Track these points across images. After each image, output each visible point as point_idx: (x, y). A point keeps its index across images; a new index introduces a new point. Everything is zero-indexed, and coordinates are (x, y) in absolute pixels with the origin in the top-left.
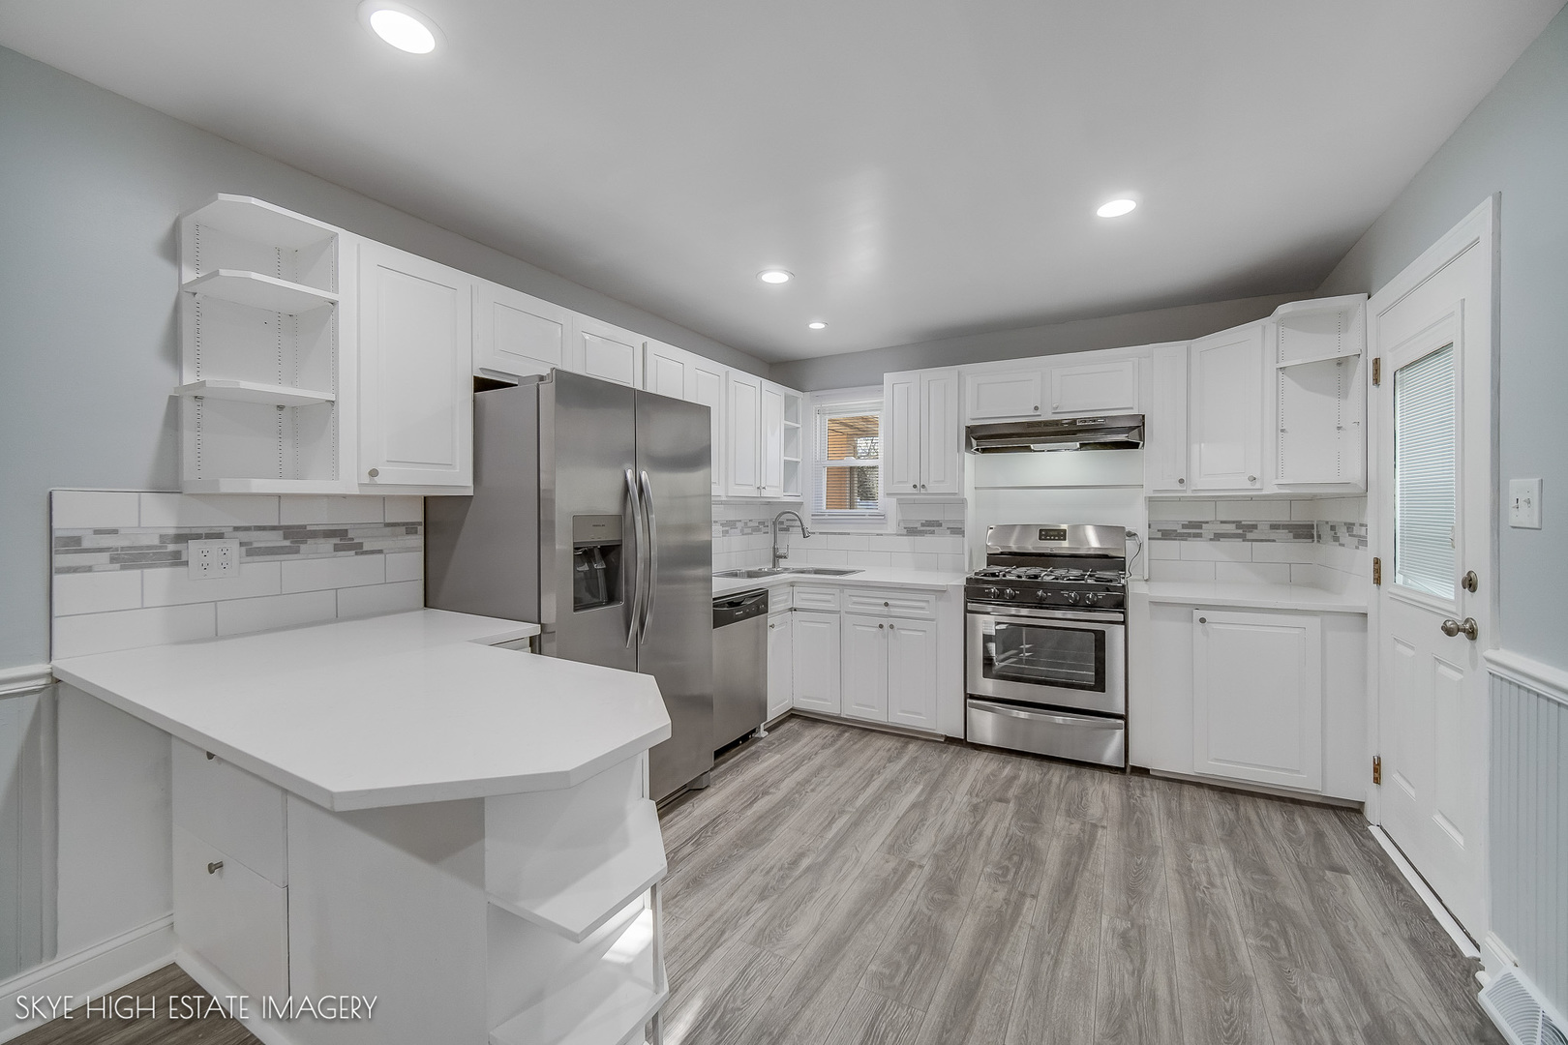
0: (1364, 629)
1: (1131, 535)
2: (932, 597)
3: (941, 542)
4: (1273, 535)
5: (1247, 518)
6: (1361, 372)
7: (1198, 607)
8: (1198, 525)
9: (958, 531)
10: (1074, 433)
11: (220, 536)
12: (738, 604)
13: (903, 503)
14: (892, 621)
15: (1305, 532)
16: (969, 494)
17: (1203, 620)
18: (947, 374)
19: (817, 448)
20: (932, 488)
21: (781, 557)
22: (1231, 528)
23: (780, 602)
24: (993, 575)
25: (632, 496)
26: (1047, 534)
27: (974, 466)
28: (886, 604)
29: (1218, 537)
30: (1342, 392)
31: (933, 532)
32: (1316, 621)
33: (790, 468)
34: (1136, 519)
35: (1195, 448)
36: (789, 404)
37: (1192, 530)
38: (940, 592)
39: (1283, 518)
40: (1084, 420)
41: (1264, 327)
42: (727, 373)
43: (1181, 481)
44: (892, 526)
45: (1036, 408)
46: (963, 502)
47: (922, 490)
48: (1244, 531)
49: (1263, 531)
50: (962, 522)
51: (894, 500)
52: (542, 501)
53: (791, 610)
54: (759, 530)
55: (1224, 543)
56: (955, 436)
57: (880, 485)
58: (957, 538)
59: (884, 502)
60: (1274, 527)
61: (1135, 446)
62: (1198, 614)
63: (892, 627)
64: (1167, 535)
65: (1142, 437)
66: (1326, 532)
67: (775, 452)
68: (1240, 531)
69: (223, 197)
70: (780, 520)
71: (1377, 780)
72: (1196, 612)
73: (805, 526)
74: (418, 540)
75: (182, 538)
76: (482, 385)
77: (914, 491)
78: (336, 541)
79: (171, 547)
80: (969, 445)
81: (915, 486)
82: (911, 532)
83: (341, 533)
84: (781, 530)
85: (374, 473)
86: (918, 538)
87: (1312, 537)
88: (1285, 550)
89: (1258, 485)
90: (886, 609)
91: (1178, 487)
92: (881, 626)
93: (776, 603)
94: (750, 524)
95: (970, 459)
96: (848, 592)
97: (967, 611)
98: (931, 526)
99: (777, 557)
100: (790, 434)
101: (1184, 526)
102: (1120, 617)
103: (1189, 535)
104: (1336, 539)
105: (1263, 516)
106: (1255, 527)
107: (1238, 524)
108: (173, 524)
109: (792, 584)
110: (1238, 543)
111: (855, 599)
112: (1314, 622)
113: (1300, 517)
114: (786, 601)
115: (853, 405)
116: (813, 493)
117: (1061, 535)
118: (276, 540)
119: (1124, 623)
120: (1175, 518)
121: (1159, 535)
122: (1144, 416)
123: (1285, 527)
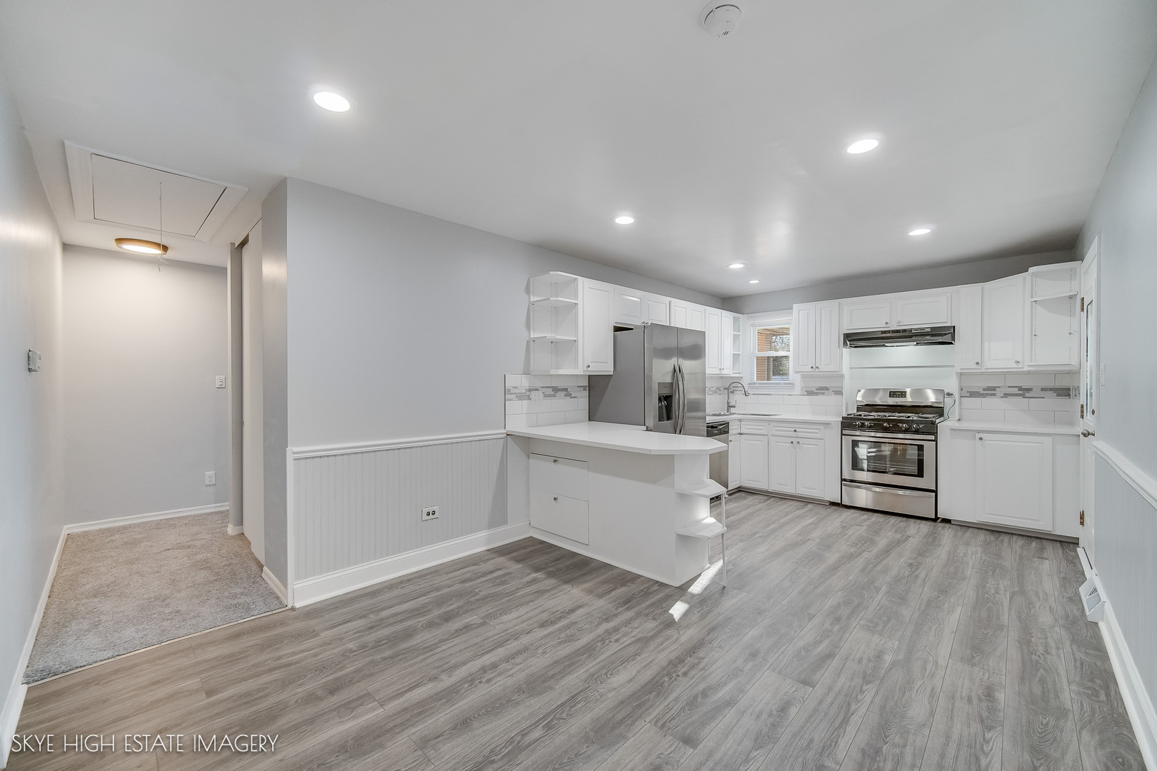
1: (949, 394)
2: (822, 427)
3: (829, 400)
4: (1043, 394)
5: (1025, 385)
7: (979, 432)
8: (994, 389)
9: (839, 393)
10: (911, 337)
11: (538, 390)
12: (716, 427)
13: (805, 376)
14: (798, 440)
15: (1063, 392)
16: (846, 371)
17: (981, 439)
18: (833, 305)
19: (752, 347)
20: (823, 368)
21: (732, 407)
22: (1015, 391)
23: (734, 429)
24: (861, 415)
25: (677, 372)
26: (893, 394)
27: (848, 355)
28: (795, 431)
29: (1006, 395)
31: (823, 394)
32: (1050, 439)
33: (736, 357)
34: (952, 385)
35: (986, 344)
36: (736, 320)
37: (990, 391)
38: (827, 424)
39: (1051, 384)
40: (917, 329)
41: (1025, 278)
42: (705, 309)
43: (977, 363)
44: (798, 390)
45: (887, 323)
46: (842, 376)
47: (817, 370)
48: (1024, 392)
49: (1036, 392)
50: (842, 387)
51: (799, 376)
52: (646, 377)
53: (739, 434)
54: (717, 393)
55: (1010, 399)
56: (837, 338)
57: (791, 366)
58: (839, 397)
59: (793, 376)
60: (1043, 389)
61: (952, 343)
62: (978, 436)
63: (798, 443)
64: (973, 394)
65: (953, 338)
67: (728, 349)
68: (1021, 392)
69: (551, 272)
70: (730, 387)
71: (1082, 523)
72: (978, 435)
73: (746, 390)
74: (586, 393)
75: (530, 390)
76: (617, 329)
77: (812, 370)
78: (565, 392)
79: (528, 393)
80: (845, 344)
81: (812, 367)
82: (810, 393)
83: (566, 390)
84: (731, 392)
85: (589, 366)
86: (814, 397)
87: (1069, 395)
88: (1051, 402)
89: (1020, 366)
90: (795, 433)
91: (976, 366)
92: (792, 442)
93: (733, 429)
94: (712, 389)
95: (846, 352)
96: (773, 424)
97: (842, 434)
98: (822, 390)
99: (729, 407)
100: (736, 338)
101: (984, 390)
102: (932, 437)
103: (987, 394)
105: (1037, 383)
106: (1030, 390)
107: (1020, 388)
108: (528, 385)
109: (740, 420)
110: (1020, 399)
111: (777, 428)
113: (1055, 384)
114: (737, 429)
115: (773, 321)
116: (749, 373)
117: (903, 394)
118: (550, 391)
119: (936, 440)
120: (978, 385)
121: (968, 394)
122: (954, 327)
123: (1051, 390)
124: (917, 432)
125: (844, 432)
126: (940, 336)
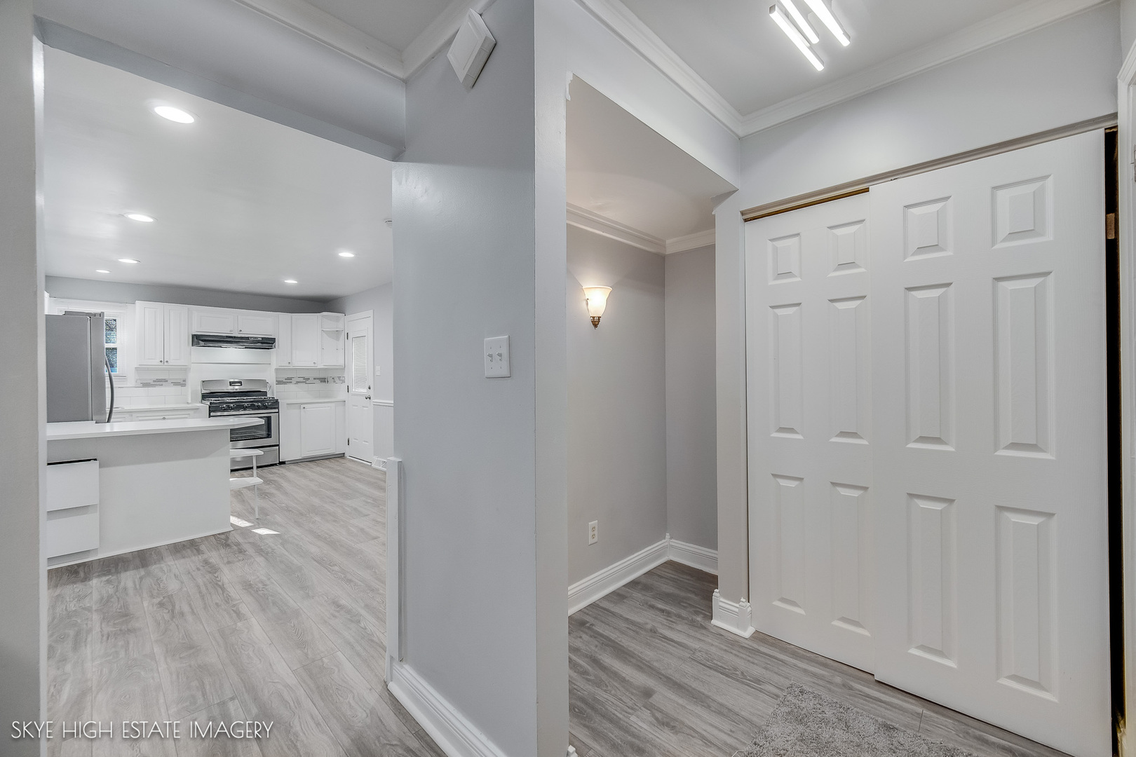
0: (345, 405)
1: (267, 383)
3: (169, 389)
4: (314, 381)
5: (307, 376)
6: (343, 336)
7: (302, 404)
8: (291, 379)
9: (183, 384)
15: (323, 380)
16: (191, 366)
17: (305, 408)
18: (180, 308)
20: (171, 362)
22: (302, 380)
26: (233, 383)
27: (194, 353)
28: (164, 418)
29: (298, 382)
30: (338, 339)
31: (162, 385)
39: (318, 376)
40: (252, 338)
44: (133, 382)
45: (231, 330)
46: (187, 369)
47: (166, 364)
48: (306, 380)
49: (311, 380)
50: (185, 379)
55: (300, 384)
56: (187, 338)
58: (182, 387)
60: (314, 379)
62: (302, 406)
64: (281, 383)
65: (273, 345)
66: (330, 380)
77: (161, 364)
80: (193, 343)
81: (161, 361)
82: (146, 385)
86: (152, 389)
87: (326, 381)
88: (318, 386)
95: (193, 350)
98: (159, 382)
101: (286, 379)
102: (275, 411)
104: (335, 382)
105: (311, 375)
106: (309, 379)
107: (304, 378)
110: (304, 385)
112: (333, 405)
113: (322, 376)
117: (239, 383)
119: (278, 412)
120: (283, 377)
121: (279, 383)
122: (274, 339)
123: (318, 379)
124: (266, 408)
125: (212, 414)
126: (267, 343)
